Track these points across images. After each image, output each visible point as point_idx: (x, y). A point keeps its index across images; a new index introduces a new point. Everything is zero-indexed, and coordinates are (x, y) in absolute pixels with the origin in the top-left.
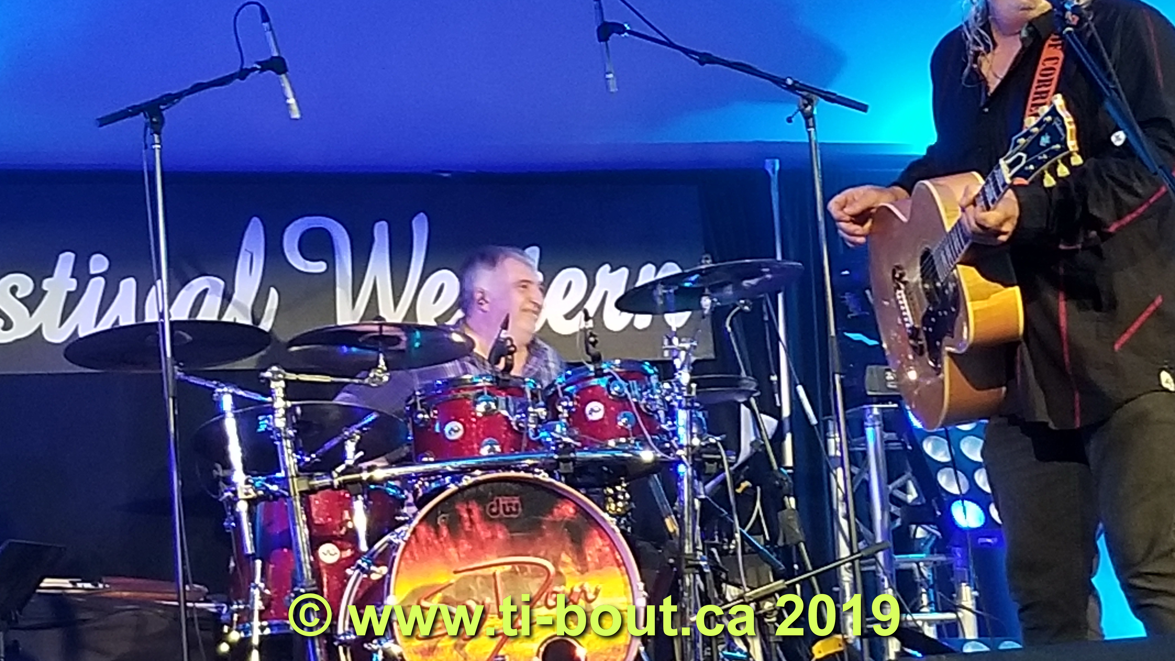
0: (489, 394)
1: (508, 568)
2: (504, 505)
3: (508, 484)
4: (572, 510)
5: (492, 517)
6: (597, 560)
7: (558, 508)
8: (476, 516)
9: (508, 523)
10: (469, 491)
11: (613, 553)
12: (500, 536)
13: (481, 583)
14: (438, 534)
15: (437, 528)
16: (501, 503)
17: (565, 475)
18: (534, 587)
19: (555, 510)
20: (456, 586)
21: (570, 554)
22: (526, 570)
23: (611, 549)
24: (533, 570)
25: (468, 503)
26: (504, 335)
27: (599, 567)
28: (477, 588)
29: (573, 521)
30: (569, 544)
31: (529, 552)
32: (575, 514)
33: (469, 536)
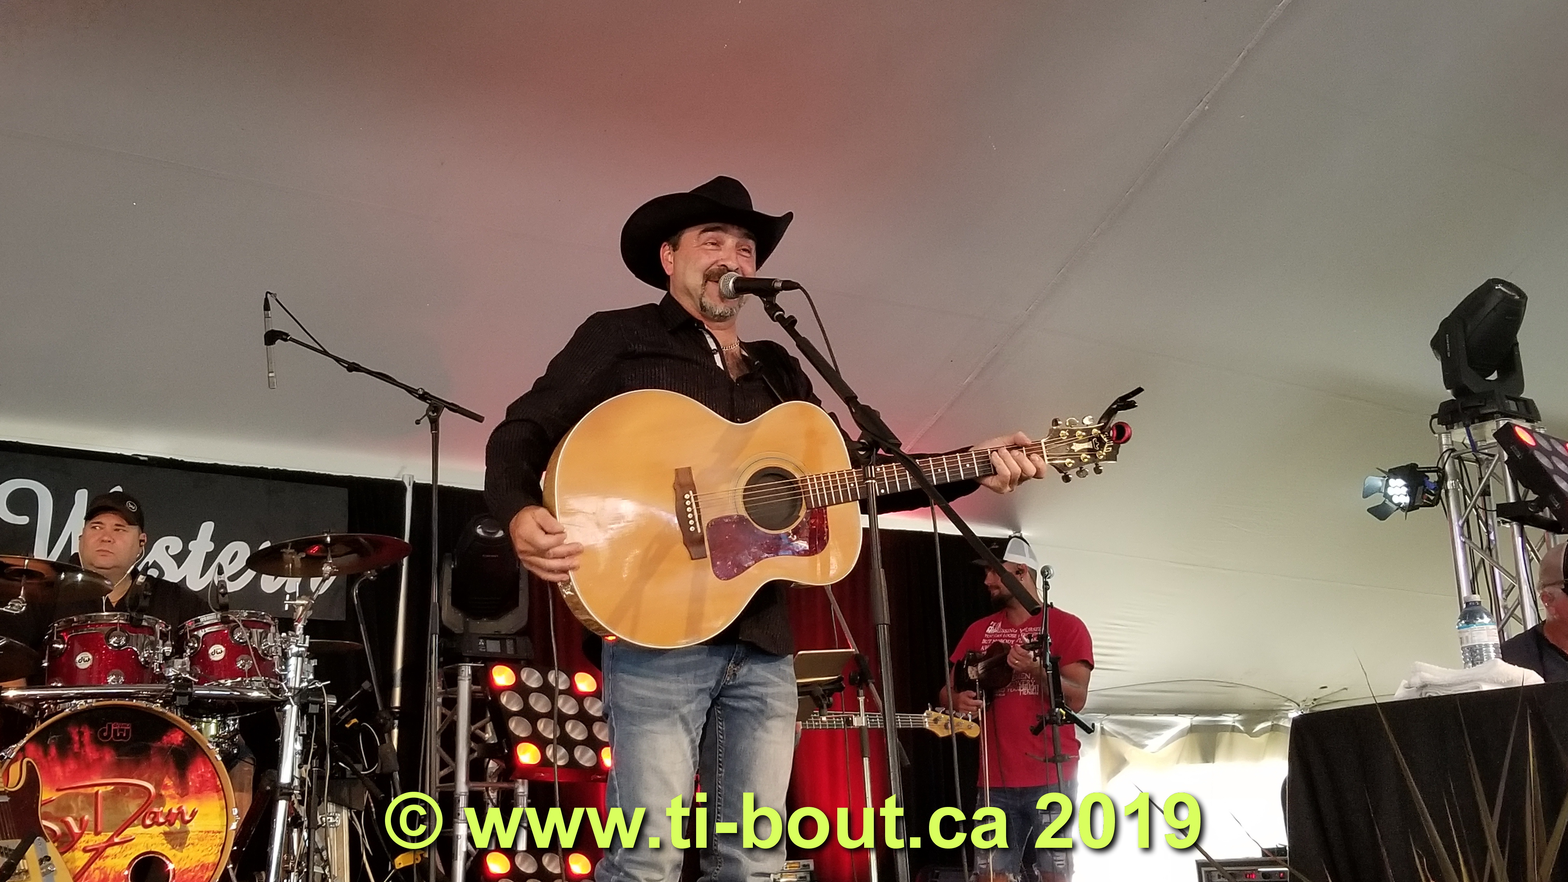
0: (120, 630)
1: (111, 788)
2: (116, 731)
3: (124, 712)
4: (180, 739)
5: (102, 740)
6: (198, 785)
7: (167, 736)
8: (86, 738)
9: (117, 747)
10: (84, 715)
11: (215, 778)
12: (107, 758)
13: (83, 801)
14: (47, 754)
15: (45, 746)
16: (113, 728)
17: (181, 706)
18: (133, 807)
19: (165, 737)
20: (58, 803)
21: (173, 778)
22: (128, 791)
23: (213, 774)
24: (135, 790)
25: (80, 727)
27: (199, 791)
28: (78, 804)
29: (180, 748)
30: (172, 770)
31: (136, 775)
32: (182, 741)
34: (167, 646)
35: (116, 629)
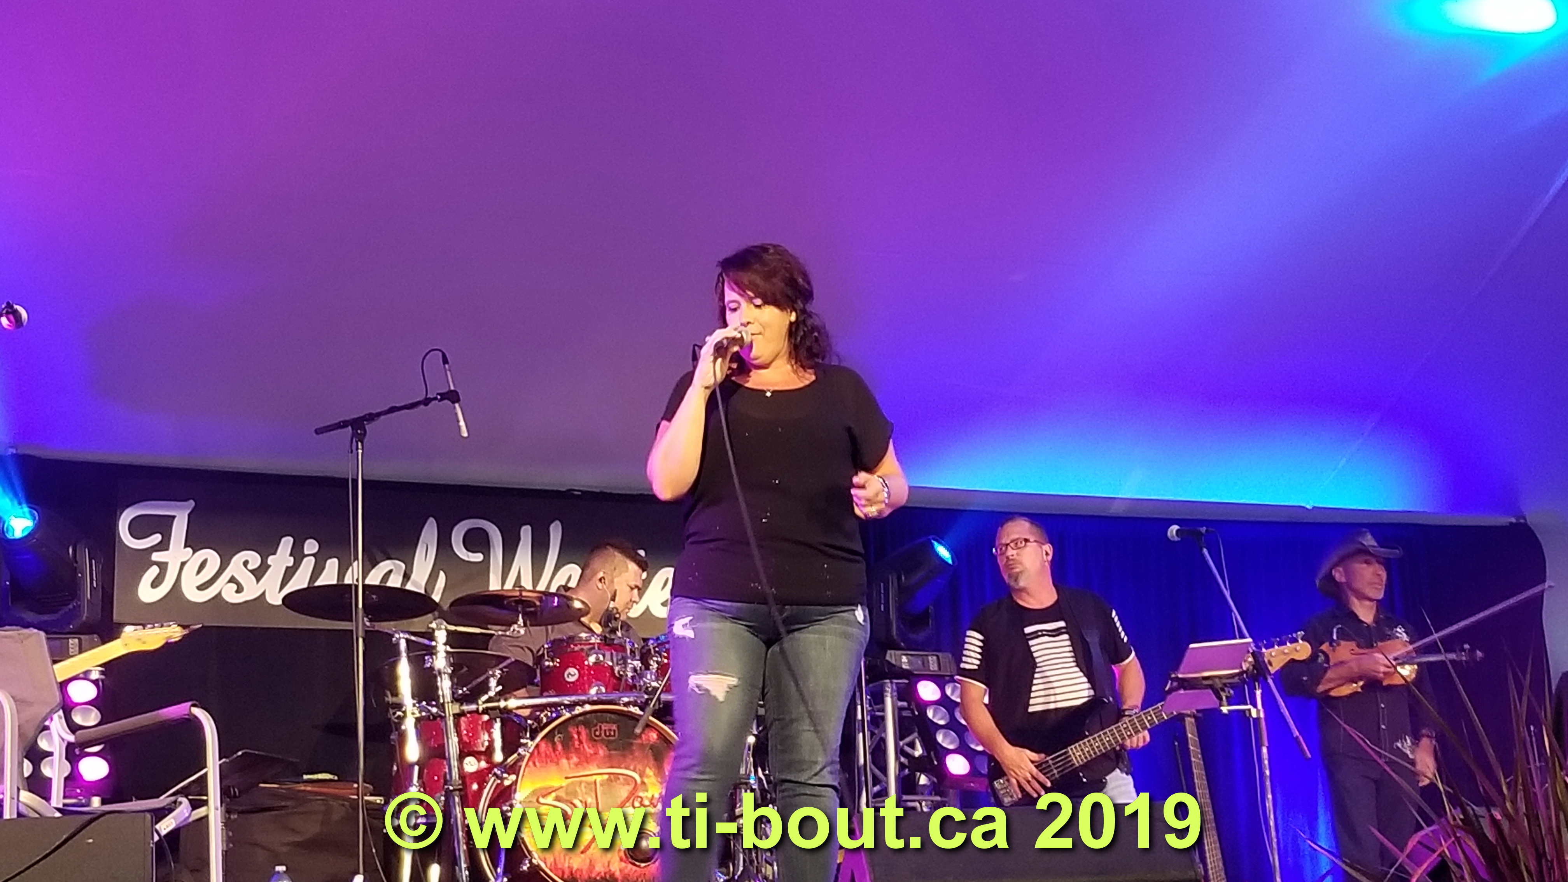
0: (599, 649)
1: (606, 777)
2: (605, 731)
3: (609, 715)
4: (655, 737)
5: (596, 738)
7: (647, 735)
8: (584, 737)
9: (609, 744)
10: (580, 718)
12: (601, 752)
13: (585, 787)
14: (555, 750)
15: (554, 744)
16: (603, 728)
17: (653, 710)
18: (624, 792)
19: (644, 736)
20: (567, 789)
21: (653, 769)
22: (619, 779)
24: (624, 779)
25: (577, 728)
26: (612, 605)
28: (581, 790)
29: (656, 744)
30: (652, 762)
31: (623, 766)
32: (658, 739)
33: (577, 751)
34: (637, 660)
35: (594, 648)
